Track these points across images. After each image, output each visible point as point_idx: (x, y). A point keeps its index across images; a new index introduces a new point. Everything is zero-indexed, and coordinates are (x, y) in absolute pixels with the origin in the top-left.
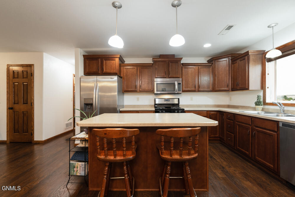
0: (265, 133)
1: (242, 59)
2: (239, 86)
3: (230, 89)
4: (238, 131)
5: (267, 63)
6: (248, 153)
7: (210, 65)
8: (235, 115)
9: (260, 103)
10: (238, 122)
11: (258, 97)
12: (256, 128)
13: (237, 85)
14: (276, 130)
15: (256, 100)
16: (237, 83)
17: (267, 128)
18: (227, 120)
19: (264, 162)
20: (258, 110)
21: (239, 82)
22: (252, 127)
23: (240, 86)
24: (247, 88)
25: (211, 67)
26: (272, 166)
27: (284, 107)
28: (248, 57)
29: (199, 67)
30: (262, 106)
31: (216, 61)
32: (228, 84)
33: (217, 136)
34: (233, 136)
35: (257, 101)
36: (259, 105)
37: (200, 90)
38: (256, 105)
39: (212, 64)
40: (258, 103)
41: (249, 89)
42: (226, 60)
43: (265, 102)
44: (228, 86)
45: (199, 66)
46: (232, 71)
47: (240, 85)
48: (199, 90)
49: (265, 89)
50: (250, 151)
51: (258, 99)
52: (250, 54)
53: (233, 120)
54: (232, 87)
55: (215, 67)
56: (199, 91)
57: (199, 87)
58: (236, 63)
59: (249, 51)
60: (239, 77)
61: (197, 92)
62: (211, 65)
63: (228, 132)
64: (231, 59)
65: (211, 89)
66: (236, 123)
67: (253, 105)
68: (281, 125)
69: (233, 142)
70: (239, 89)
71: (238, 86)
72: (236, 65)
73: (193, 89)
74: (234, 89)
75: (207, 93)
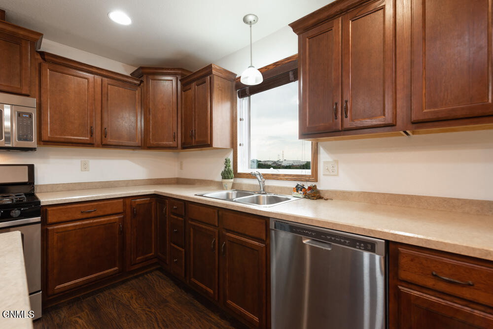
0: (243, 245)
1: (200, 81)
2: (195, 138)
3: (180, 146)
4: (192, 241)
5: (238, 99)
6: (212, 292)
7: (135, 84)
8: (186, 204)
9: (230, 174)
10: (193, 220)
11: (226, 162)
12: (228, 234)
13: (191, 137)
14: (264, 237)
15: (223, 169)
16: (192, 131)
17: (247, 233)
18: (172, 216)
19: (243, 310)
20: (226, 187)
21: (195, 130)
22: (219, 232)
23: (197, 139)
24: (209, 143)
25: (139, 89)
26: (256, 319)
27: (264, 182)
28: (210, 78)
29: (105, 79)
30: (232, 180)
31: (150, 77)
32: (176, 134)
33: (151, 254)
34: (184, 253)
35: (225, 170)
36: (228, 178)
37: (109, 143)
38: (223, 178)
39: (142, 82)
40: (226, 175)
41: (212, 146)
42: (172, 80)
43: (237, 171)
44: (175, 138)
45: (103, 78)
46: (183, 106)
47: (196, 135)
48: (104, 142)
49: (236, 147)
50: (217, 287)
51: (227, 166)
52: (214, 72)
53: (184, 214)
54: (183, 141)
55: (148, 91)
56: (105, 146)
57: (104, 134)
58: (190, 89)
59: (213, 66)
60: (195, 120)
61: (98, 146)
62: (139, 85)
63: (174, 243)
64: (180, 80)
65: (138, 142)
66: (190, 222)
67: (219, 178)
68: (272, 226)
69: (184, 267)
70: (195, 145)
71: (193, 138)
72: (190, 93)
73: (86, 138)
74: (186, 146)
75: (131, 151)
